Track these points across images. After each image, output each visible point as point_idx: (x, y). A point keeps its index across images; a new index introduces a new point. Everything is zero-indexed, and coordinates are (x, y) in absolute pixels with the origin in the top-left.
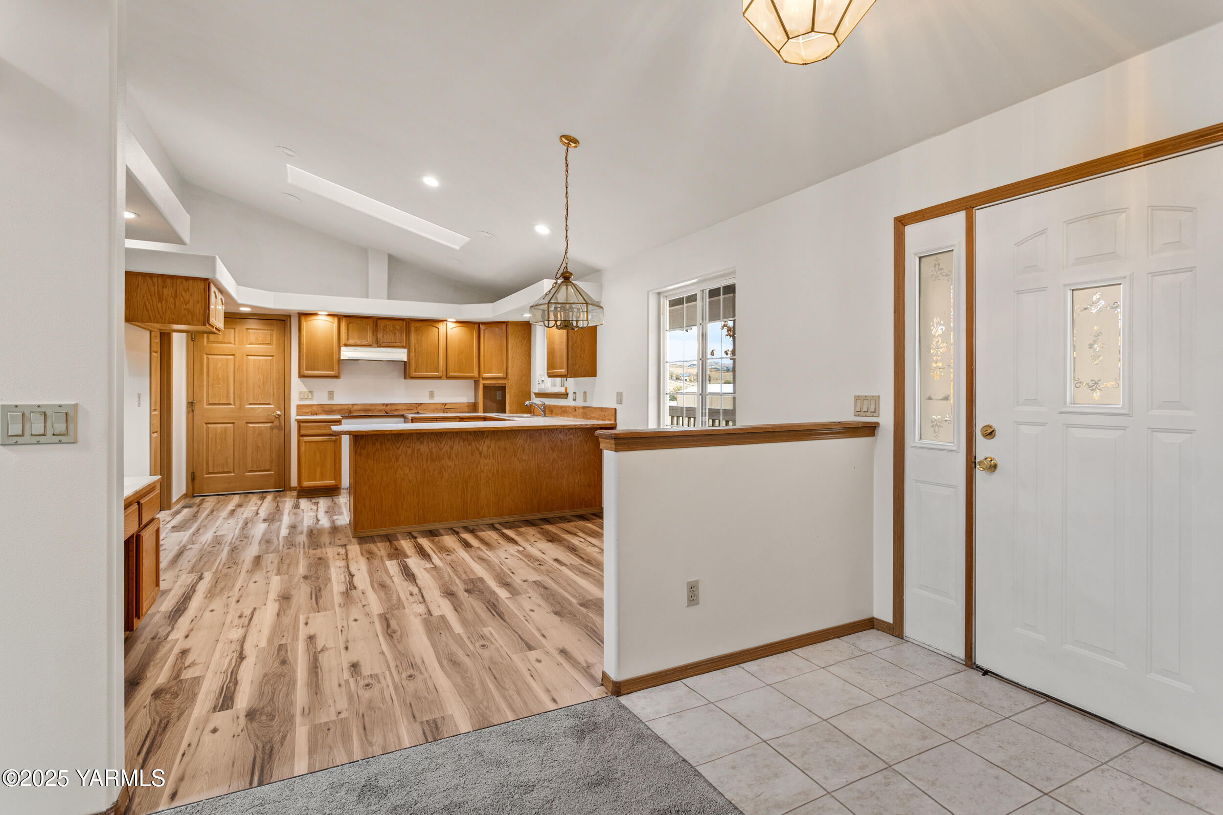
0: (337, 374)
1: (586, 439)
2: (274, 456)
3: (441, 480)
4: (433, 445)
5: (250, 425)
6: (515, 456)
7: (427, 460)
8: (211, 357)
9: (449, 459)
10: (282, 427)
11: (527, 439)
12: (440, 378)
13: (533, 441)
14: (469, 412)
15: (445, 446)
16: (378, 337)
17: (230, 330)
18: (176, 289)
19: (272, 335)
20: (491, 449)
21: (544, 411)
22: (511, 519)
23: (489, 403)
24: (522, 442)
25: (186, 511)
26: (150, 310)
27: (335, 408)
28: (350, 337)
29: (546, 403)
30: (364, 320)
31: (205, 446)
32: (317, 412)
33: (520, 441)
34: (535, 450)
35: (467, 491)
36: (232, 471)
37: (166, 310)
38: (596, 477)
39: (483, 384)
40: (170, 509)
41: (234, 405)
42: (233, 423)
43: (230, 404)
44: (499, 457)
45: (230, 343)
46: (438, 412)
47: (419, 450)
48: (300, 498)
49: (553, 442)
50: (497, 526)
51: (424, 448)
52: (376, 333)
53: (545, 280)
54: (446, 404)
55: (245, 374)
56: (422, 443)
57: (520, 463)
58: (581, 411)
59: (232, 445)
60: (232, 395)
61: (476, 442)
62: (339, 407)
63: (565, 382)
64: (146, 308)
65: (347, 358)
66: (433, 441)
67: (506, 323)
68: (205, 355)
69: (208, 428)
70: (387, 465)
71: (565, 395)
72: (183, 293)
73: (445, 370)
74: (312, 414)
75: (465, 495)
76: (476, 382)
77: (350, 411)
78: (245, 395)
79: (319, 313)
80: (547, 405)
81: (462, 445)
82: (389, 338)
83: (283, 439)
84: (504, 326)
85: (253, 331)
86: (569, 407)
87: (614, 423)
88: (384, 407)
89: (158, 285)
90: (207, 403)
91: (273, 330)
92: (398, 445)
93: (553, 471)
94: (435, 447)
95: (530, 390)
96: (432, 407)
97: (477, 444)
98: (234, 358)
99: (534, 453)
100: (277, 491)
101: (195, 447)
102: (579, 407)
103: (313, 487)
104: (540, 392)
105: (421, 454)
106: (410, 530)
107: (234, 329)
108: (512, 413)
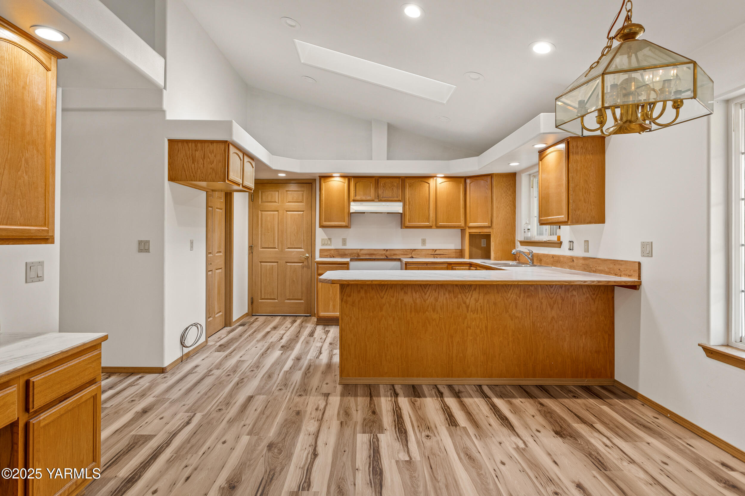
0: (347, 225)
1: (594, 297)
2: (304, 289)
3: (425, 333)
4: (417, 296)
5: (288, 264)
6: (507, 311)
7: (411, 312)
8: (263, 213)
9: (434, 311)
10: (309, 266)
11: (520, 293)
12: (430, 227)
13: (528, 296)
14: (456, 258)
15: (430, 298)
16: (379, 193)
17: (276, 192)
18: (205, 151)
19: (303, 195)
20: (478, 303)
21: (532, 260)
22: (503, 382)
23: (474, 250)
24: (515, 297)
25: (241, 328)
26: (186, 170)
27: (347, 252)
28: (357, 194)
29: (534, 252)
30: (367, 179)
31: (259, 278)
32: (334, 255)
33: (512, 295)
34: (530, 307)
35: (453, 347)
36: (276, 299)
37: (197, 169)
38: (607, 343)
39: (469, 233)
40: (231, 327)
41: (278, 249)
42: (277, 262)
43: (275, 248)
44: (488, 312)
45: (275, 202)
46: (429, 257)
47: (403, 300)
48: (319, 325)
49: (551, 298)
50: (486, 389)
51: (408, 298)
52: (377, 189)
53: (542, 114)
54: (436, 250)
55: (285, 226)
56: (405, 293)
57: (512, 320)
58: (581, 262)
59: (277, 279)
60: (276, 241)
61: (462, 294)
62: (350, 252)
63: (558, 230)
64: (184, 169)
65: (354, 211)
66: (417, 291)
67: (491, 175)
68: (260, 212)
69: (261, 265)
70: (371, 314)
71: (559, 244)
72: (209, 154)
73: (435, 220)
74: (331, 257)
75: (450, 351)
76: (463, 231)
77: (358, 255)
78: (285, 241)
79: (334, 175)
80: (535, 253)
81: (448, 297)
82: (388, 193)
83: (310, 276)
84: (489, 179)
85: (290, 192)
86: (564, 257)
87: (636, 280)
88: (385, 252)
89: (192, 149)
90: (261, 247)
91: (304, 191)
92: (382, 295)
93: (552, 332)
94: (419, 297)
95: (514, 238)
96: (424, 252)
97: (464, 297)
98: (278, 213)
99: (528, 309)
100: (306, 316)
101: (254, 280)
102: (577, 258)
103: (327, 317)
104: (526, 240)
105: (405, 305)
106: (393, 382)
107: (278, 191)
108: (497, 260)
